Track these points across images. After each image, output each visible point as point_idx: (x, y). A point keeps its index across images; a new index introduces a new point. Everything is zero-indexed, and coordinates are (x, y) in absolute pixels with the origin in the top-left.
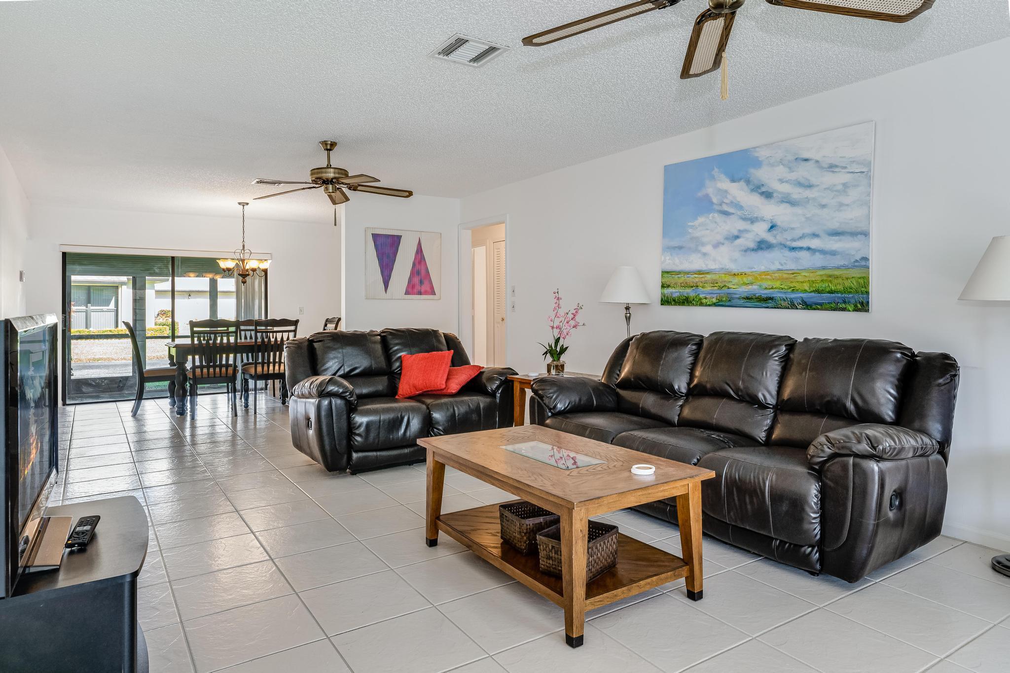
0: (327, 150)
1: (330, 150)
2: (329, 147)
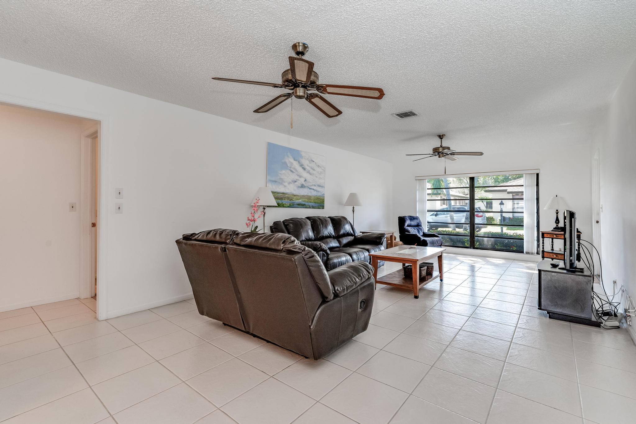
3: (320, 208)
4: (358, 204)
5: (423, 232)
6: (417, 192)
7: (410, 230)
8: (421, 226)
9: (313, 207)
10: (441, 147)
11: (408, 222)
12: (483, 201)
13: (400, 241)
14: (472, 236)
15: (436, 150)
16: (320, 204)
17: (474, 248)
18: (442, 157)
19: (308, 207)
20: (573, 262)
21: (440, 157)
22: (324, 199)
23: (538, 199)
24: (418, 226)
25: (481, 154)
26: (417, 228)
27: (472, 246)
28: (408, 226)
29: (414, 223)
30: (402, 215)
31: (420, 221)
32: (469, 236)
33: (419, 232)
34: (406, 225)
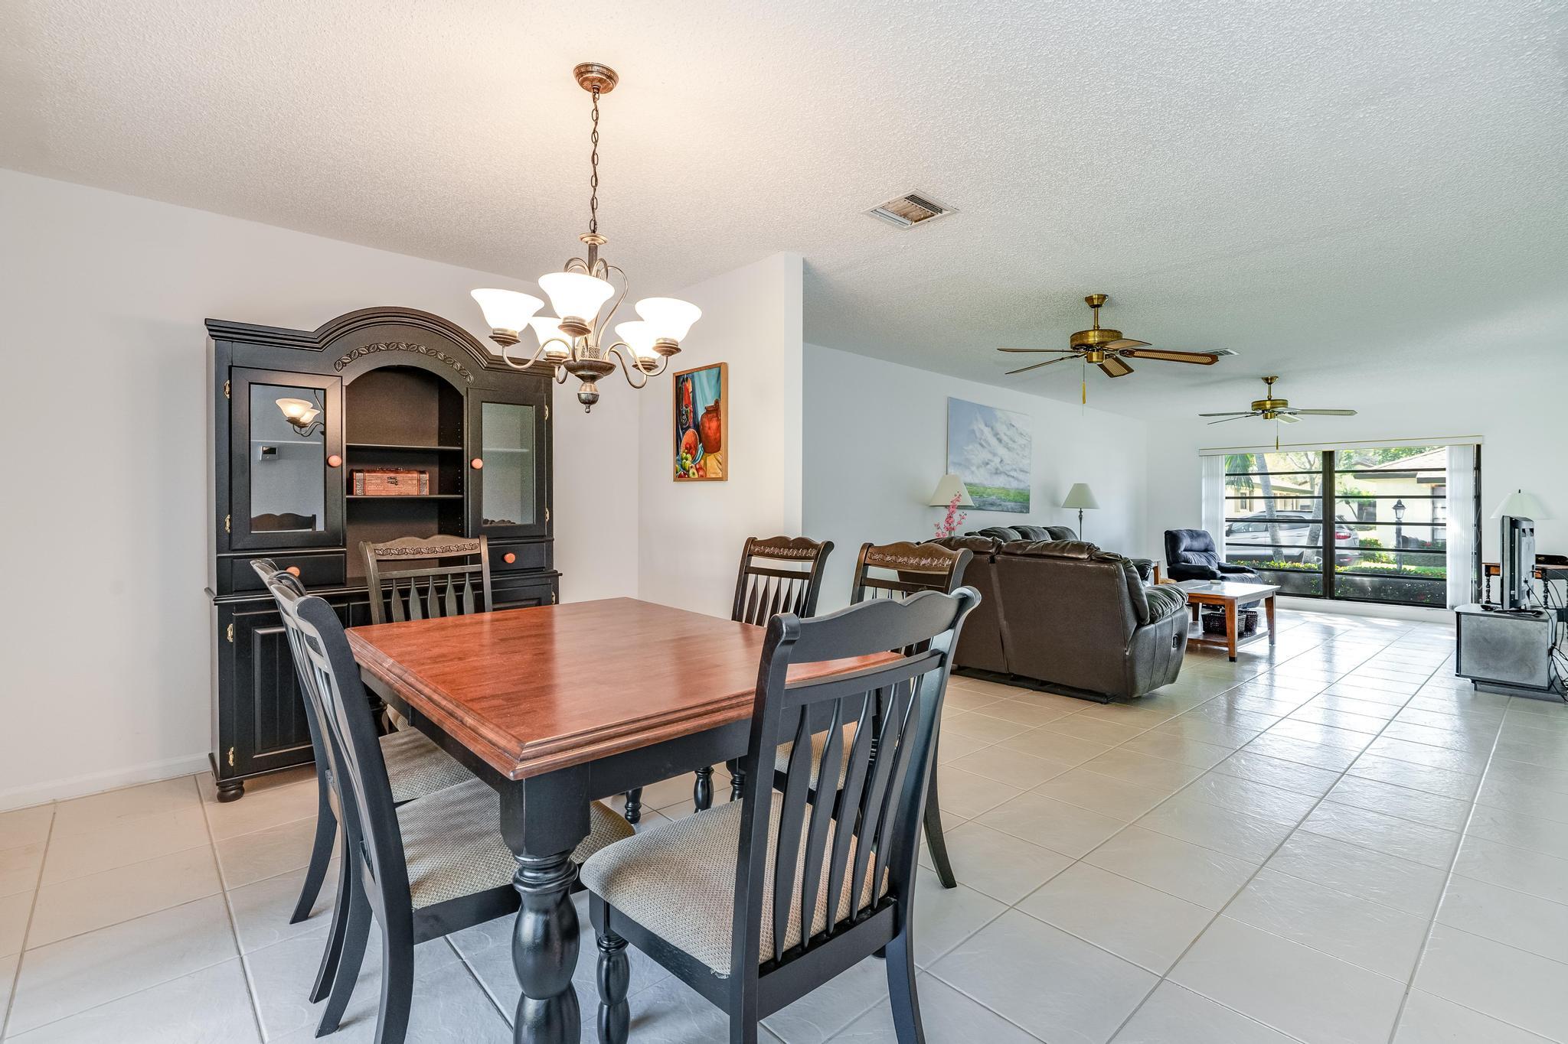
0: (1094, 306)
1: (1098, 306)
2: (1096, 303)
3: (1023, 512)
4: (1091, 505)
5: (1218, 563)
6: (1204, 480)
7: (1191, 557)
8: (1213, 551)
9: (1013, 511)
10: (1269, 399)
11: (1186, 543)
12: (1350, 500)
13: (1169, 577)
14: (1328, 574)
15: (1259, 405)
16: (1023, 505)
17: (1333, 598)
18: (1271, 418)
19: (1005, 509)
20: (1516, 598)
21: (1266, 418)
22: (1029, 496)
23: (1478, 498)
24: (1207, 550)
25: (1351, 413)
26: (1205, 554)
27: (1328, 593)
28: (1185, 550)
29: (1198, 544)
30: (1173, 528)
31: (1211, 541)
32: (1321, 573)
33: (1209, 562)
34: (1182, 548)
